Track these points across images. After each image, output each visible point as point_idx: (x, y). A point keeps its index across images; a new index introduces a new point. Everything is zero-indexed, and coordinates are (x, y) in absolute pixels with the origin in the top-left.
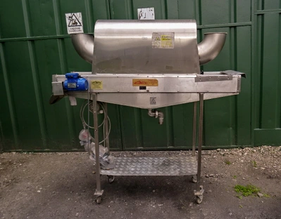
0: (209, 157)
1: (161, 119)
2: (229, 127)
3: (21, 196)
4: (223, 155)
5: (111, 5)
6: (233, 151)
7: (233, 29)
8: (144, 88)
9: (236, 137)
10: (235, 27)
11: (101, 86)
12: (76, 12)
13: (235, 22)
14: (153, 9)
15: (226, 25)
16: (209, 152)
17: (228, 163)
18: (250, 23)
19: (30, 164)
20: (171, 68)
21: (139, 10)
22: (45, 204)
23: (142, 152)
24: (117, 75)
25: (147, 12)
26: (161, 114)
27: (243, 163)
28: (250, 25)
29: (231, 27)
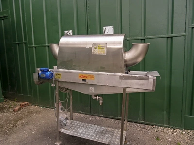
0: (145, 130)
1: (101, 102)
2: (163, 111)
3: (24, 134)
4: (156, 131)
5: (89, 26)
6: (166, 130)
7: (169, 39)
8: (85, 80)
9: (169, 119)
10: (171, 37)
11: (61, 77)
12: (70, 30)
13: (172, 33)
14: (113, 26)
15: (164, 36)
16: (147, 126)
17: (157, 138)
18: (184, 34)
19: (40, 115)
20: (104, 68)
21: (104, 28)
22: (32, 142)
23: (102, 118)
24: (70, 71)
25: (109, 29)
26: (101, 98)
27: (170, 142)
28: (185, 36)
29: (168, 37)
